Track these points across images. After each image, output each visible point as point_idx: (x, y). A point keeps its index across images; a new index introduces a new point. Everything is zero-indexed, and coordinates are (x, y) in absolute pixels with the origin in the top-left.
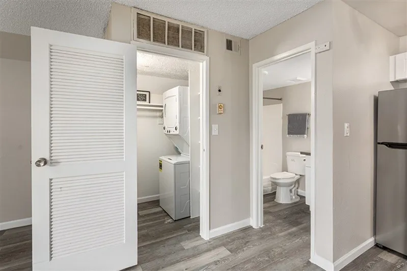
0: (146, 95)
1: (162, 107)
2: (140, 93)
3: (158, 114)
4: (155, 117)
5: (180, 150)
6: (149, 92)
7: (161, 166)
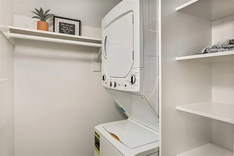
0: (74, 25)
1: (100, 42)
2: (65, 21)
3: (93, 56)
4: (89, 61)
5: (127, 113)
6: (80, 21)
7: (97, 144)
